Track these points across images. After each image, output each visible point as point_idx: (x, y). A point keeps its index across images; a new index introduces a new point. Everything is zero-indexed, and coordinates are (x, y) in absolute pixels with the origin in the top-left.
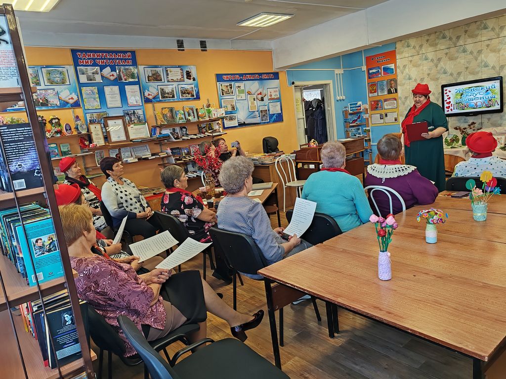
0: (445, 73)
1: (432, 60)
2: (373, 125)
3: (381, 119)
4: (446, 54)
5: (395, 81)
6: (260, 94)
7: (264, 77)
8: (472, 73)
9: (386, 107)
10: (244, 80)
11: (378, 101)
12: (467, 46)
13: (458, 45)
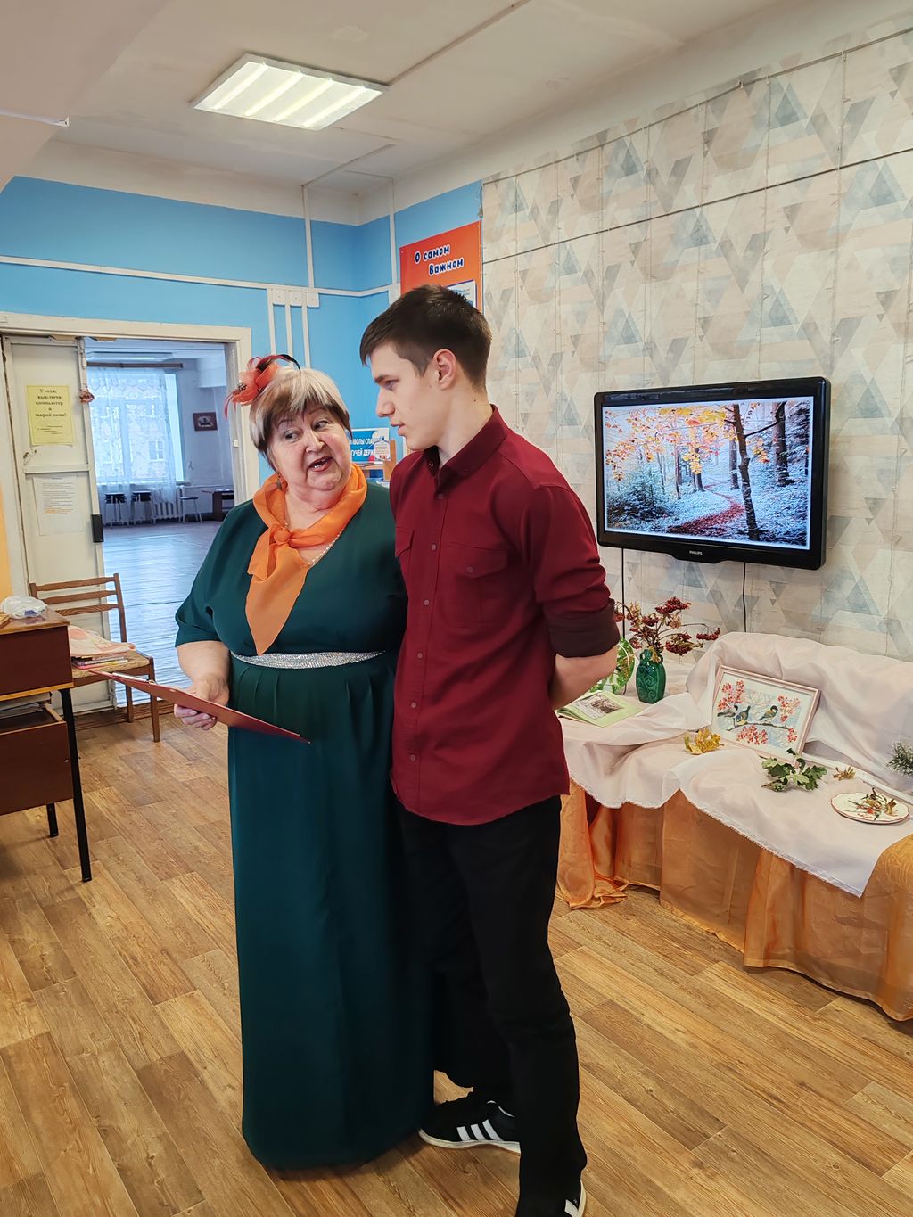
0: (629, 337)
1: (588, 276)
4: (635, 248)
8: (725, 350)
12: (711, 214)
13: (678, 204)
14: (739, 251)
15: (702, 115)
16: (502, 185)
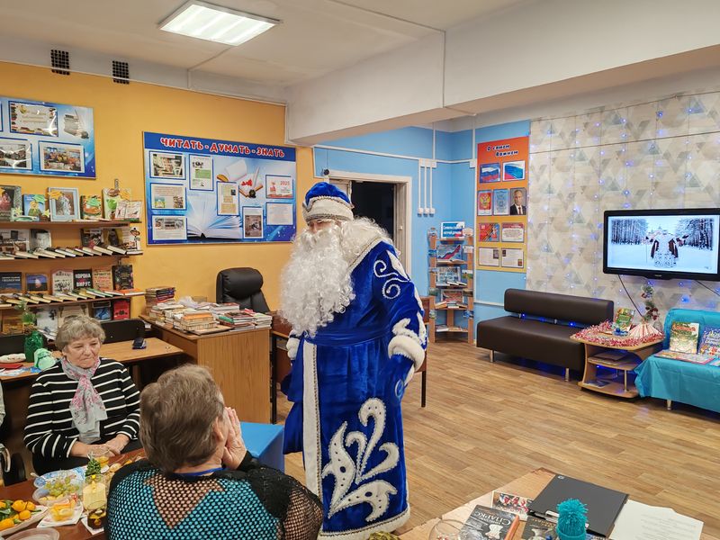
0: (614, 188)
1: (592, 162)
2: (480, 268)
3: (494, 258)
4: (619, 153)
5: (525, 192)
6: (249, 183)
7: (260, 152)
8: (665, 196)
9: (505, 238)
10: (214, 153)
11: (492, 225)
12: (660, 143)
13: (642, 137)
14: (675, 158)
15: (655, 106)
16: (543, 122)
